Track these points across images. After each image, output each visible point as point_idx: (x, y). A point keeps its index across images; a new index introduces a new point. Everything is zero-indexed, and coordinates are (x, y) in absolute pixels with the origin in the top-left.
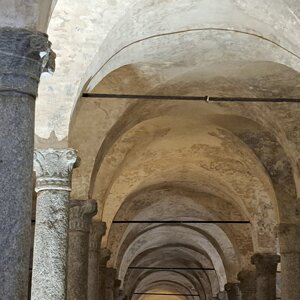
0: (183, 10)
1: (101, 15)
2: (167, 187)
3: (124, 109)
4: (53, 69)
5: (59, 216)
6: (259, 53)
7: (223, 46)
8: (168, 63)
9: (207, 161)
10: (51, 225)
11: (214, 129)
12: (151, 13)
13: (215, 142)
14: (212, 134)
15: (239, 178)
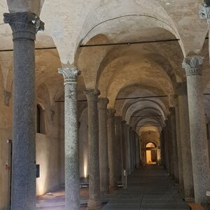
0: (115, 8)
1: (81, 12)
2: (136, 85)
3: (105, 53)
4: (43, 29)
5: (72, 93)
6: (152, 24)
7: (137, 23)
8: (118, 32)
9: (148, 73)
10: (70, 97)
11: (146, 60)
12: (102, 10)
13: (148, 65)
14: (146, 62)
15: (162, 79)
